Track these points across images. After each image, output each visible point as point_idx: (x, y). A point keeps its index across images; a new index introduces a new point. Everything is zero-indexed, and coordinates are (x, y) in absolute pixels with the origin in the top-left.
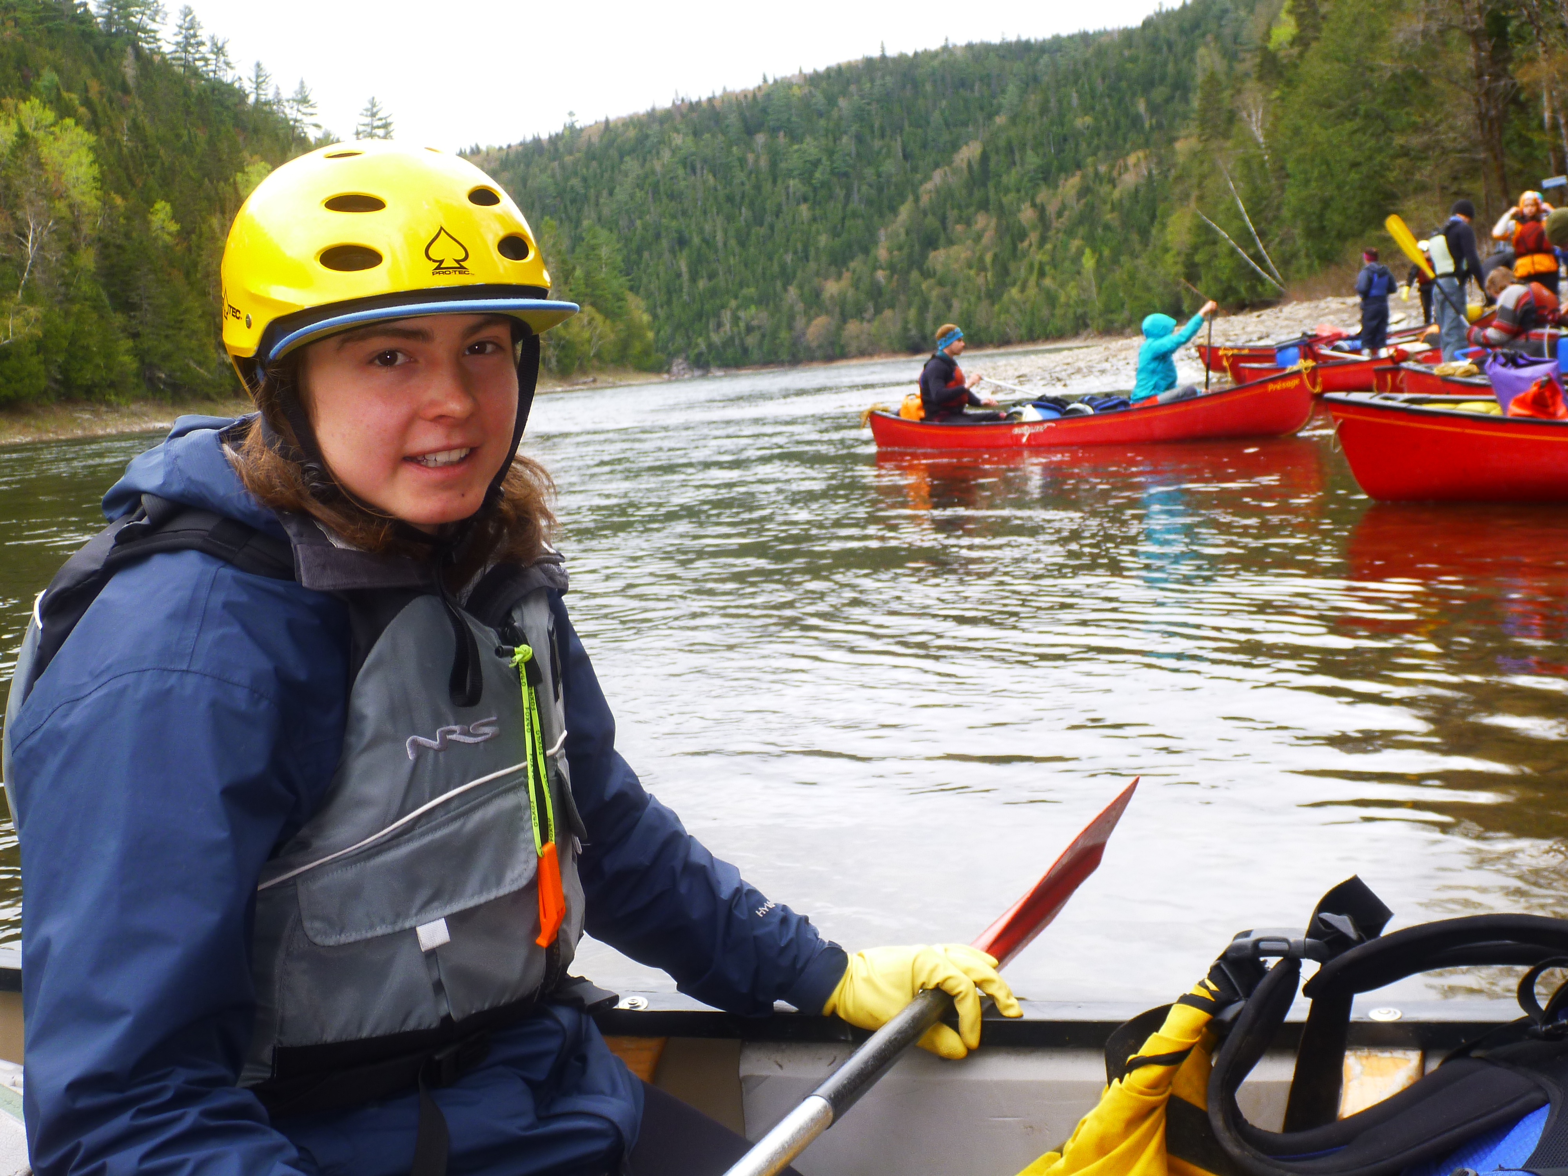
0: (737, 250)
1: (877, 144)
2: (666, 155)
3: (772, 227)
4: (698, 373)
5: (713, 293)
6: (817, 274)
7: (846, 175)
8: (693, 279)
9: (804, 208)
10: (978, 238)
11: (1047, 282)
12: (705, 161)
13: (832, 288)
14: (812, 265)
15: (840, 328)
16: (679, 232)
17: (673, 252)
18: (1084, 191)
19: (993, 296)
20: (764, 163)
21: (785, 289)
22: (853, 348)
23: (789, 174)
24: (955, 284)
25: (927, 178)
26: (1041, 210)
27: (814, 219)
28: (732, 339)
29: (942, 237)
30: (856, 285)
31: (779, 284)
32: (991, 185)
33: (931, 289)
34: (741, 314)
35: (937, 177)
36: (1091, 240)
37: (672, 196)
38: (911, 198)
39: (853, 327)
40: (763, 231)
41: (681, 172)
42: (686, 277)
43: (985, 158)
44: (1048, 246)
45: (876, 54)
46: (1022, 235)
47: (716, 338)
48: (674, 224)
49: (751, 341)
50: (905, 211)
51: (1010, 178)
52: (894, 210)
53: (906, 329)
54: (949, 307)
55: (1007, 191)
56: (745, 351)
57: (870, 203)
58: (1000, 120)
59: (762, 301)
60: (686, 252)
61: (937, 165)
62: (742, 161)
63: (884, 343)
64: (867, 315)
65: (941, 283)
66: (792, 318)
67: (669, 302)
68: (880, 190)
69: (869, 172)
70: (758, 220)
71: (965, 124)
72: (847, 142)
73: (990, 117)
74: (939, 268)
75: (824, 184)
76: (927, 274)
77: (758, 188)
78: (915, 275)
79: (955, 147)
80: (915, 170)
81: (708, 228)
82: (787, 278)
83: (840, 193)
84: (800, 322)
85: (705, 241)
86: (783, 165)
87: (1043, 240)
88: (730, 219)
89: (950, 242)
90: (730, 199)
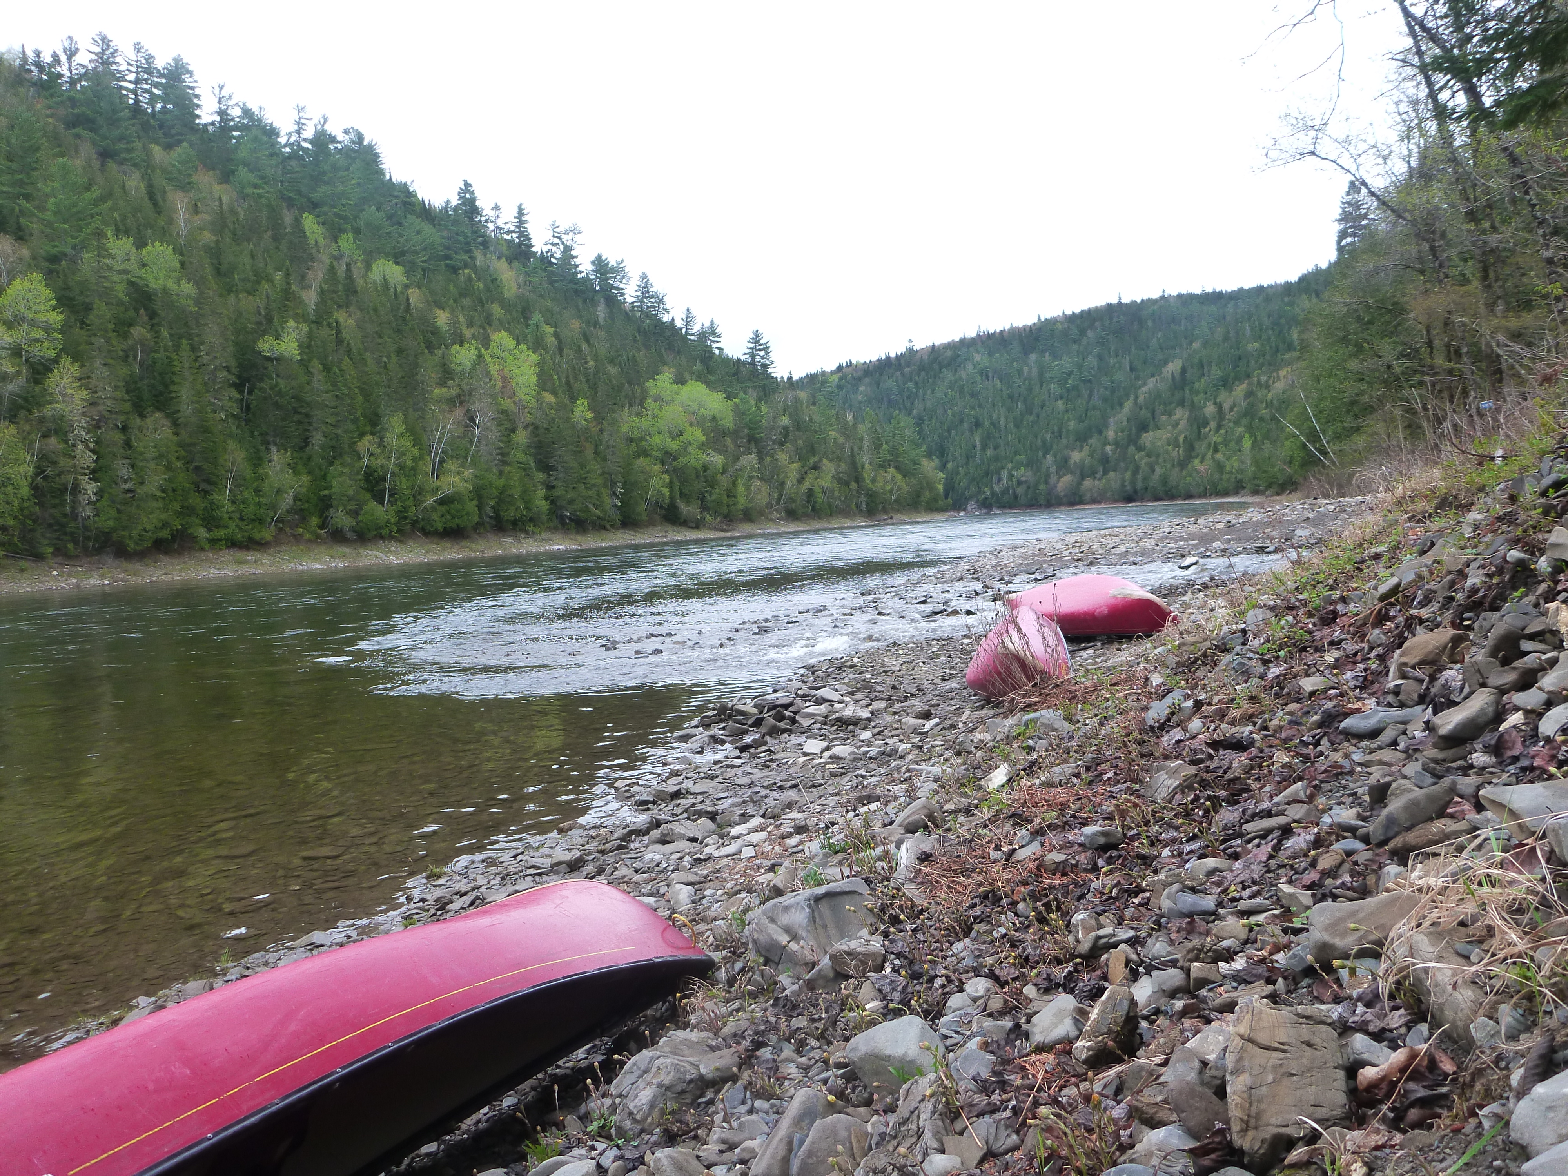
0: (1014, 430)
1: (1112, 361)
2: (970, 367)
3: (1038, 416)
4: (984, 511)
5: (997, 459)
6: (1067, 447)
7: (1090, 381)
8: (984, 448)
9: (1060, 402)
10: (1177, 424)
11: (1219, 456)
12: (995, 372)
13: (1076, 456)
14: (1064, 441)
15: (1080, 484)
16: (976, 418)
17: (971, 431)
18: (1249, 394)
19: (1183, 465)
20: (1034, 373)
21: (1044, 457)
22: (1088, 496)
23: (1051, 381)
24: (1158, 456)
25: (1145, 384)
26: (1220, 407)
27: (1067, 411)
28: (1008, 489)
29: (1152, 423)
30: (1091, 455)
31: (1040, 453)
32: (1187, 389)
33: (1141, 459)
34: (1015, 473)
35: (1151, 383)
36: (1250, 428)
37: (972, 395)
38: (1132, 397)
39: (1088, 483)
40: (1031, 418)
41: (979, 379)
42: (979, 447)
43: (1184, 371)
44: (1222, 431)
45: (1115, 301)
46: (1206, 423)
47: (996, 488)
48: (973, 413)
49: (1020, 490)
50: (1128, 405)
51: (1200, 385)
52: (1121, 405)
53: (1123, 486)
54: (1153, 471)
55: (1198, 393)
56: (1016, 497)
57: (1105, 400)
58: (1196, 345)
59: (1029, 464)
60: (980, 431)
61: (1153, 376)
62: (1020, 372)
63: (1109, 495)
64: (1098, 476)
65: (1148, 455)
66: (1048, 476)
67: (967, 464)
68: (1113, 392)
69: (1105, 380)
70: (1029, 411)
71: (1174, 348)
72: (1092, 360)
73: (1191, 343)
74: (1148, 444)
75: (1075, 388)
76: (1140, 449)
77: (1030, 390)
78: (1132, 448)
79: (1166, 362)
80: (1137, 378)
81: (995, 416)
82: (1046, 449)
83: (1086, 394)
84: (1053, 479)
85: (992, 424)
86: (1047, 375)
87: (1219, 427)
88: (1010, 409)
89: (1158, 428)
90: (1011, 397)
